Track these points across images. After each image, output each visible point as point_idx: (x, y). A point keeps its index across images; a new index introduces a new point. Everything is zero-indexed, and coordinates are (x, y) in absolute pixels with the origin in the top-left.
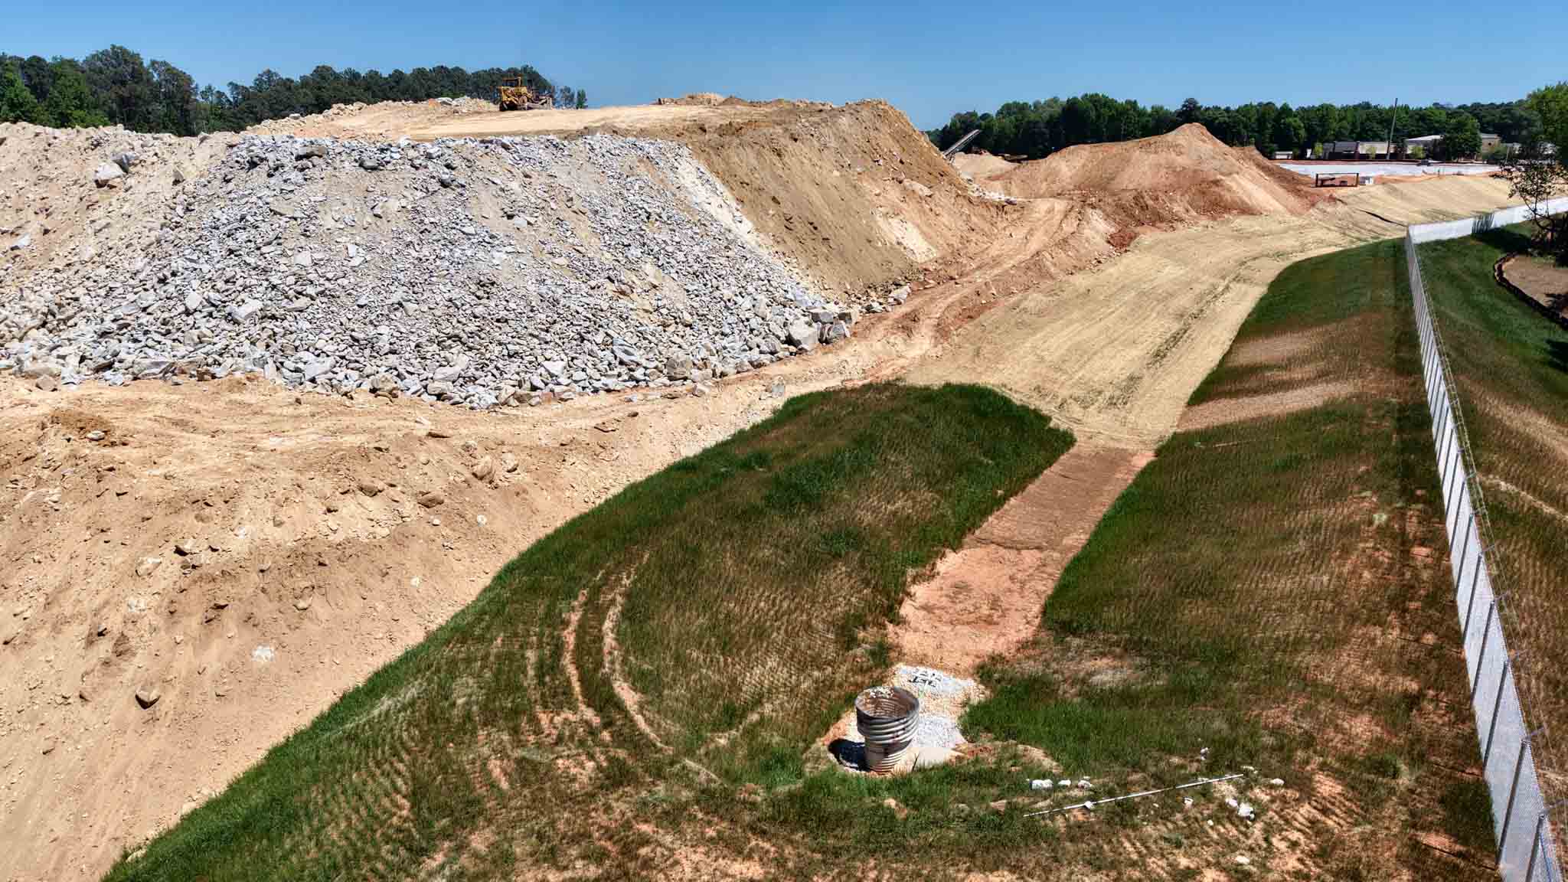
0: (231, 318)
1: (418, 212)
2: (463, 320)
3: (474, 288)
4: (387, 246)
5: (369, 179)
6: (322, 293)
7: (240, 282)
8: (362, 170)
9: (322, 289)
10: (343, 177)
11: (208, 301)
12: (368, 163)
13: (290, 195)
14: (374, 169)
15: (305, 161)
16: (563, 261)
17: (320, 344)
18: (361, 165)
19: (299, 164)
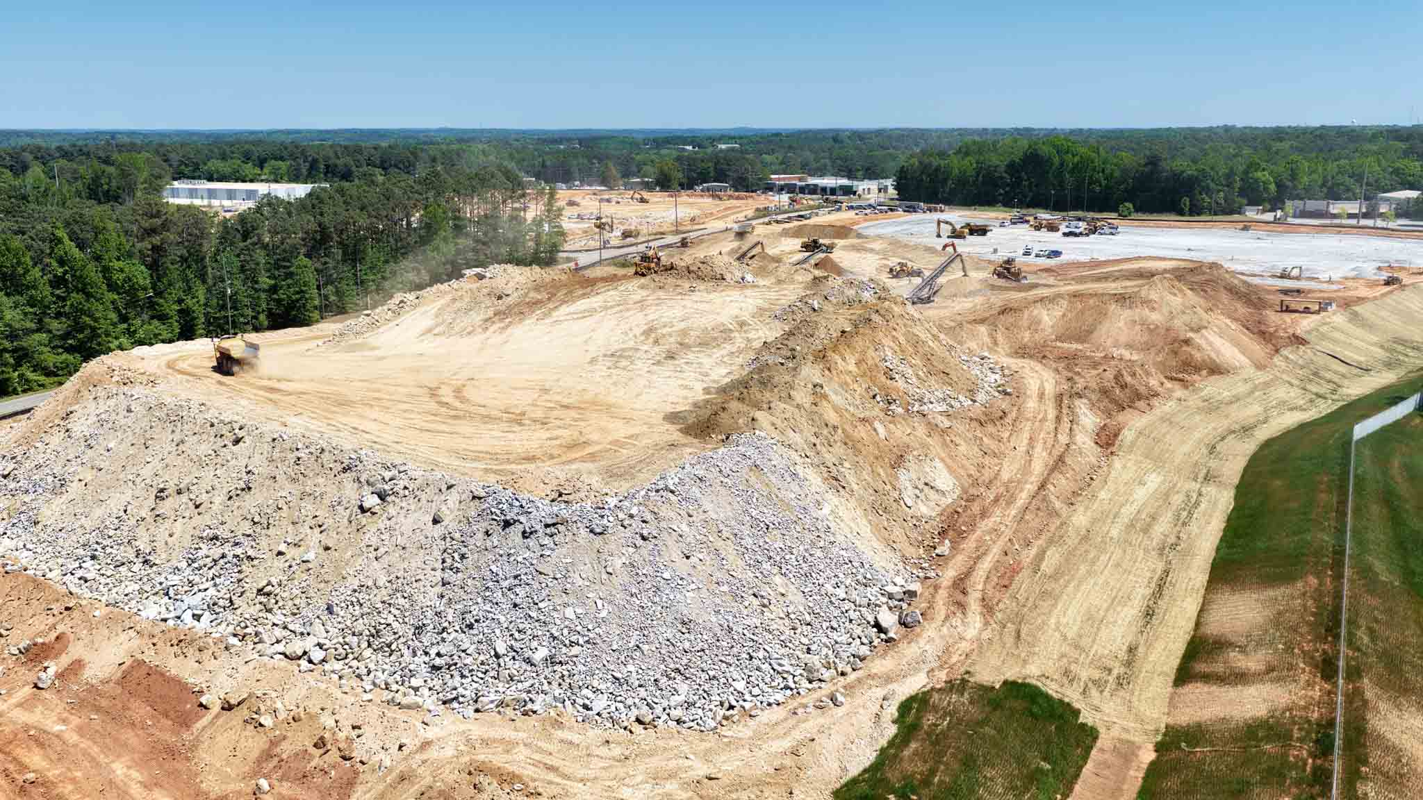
0: (529, 661)
1: (634, 567)
2: (679, 655)
3: (680, 626)
4: (620, 597)
5: (598, 541)
6: (588, 642)
7: (529, 632)
8: (592, 535)
9: (587, 639)
10: (582, 542)
11: (511, 647)
12: (598, 530)
13: (549, 559)
14: (600, 534)
15: (553, 530)
16: (725, 588)
17: (595, 683)
18: (592, 531)
19: (548, 531)
